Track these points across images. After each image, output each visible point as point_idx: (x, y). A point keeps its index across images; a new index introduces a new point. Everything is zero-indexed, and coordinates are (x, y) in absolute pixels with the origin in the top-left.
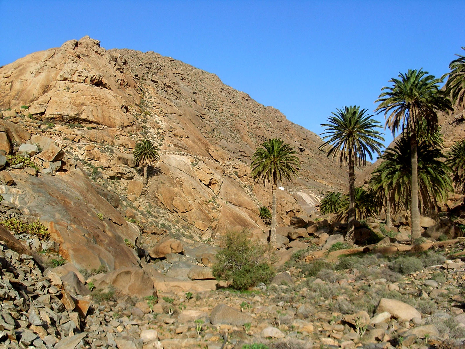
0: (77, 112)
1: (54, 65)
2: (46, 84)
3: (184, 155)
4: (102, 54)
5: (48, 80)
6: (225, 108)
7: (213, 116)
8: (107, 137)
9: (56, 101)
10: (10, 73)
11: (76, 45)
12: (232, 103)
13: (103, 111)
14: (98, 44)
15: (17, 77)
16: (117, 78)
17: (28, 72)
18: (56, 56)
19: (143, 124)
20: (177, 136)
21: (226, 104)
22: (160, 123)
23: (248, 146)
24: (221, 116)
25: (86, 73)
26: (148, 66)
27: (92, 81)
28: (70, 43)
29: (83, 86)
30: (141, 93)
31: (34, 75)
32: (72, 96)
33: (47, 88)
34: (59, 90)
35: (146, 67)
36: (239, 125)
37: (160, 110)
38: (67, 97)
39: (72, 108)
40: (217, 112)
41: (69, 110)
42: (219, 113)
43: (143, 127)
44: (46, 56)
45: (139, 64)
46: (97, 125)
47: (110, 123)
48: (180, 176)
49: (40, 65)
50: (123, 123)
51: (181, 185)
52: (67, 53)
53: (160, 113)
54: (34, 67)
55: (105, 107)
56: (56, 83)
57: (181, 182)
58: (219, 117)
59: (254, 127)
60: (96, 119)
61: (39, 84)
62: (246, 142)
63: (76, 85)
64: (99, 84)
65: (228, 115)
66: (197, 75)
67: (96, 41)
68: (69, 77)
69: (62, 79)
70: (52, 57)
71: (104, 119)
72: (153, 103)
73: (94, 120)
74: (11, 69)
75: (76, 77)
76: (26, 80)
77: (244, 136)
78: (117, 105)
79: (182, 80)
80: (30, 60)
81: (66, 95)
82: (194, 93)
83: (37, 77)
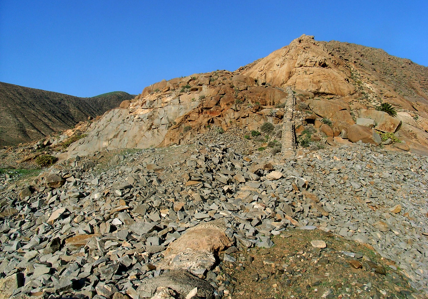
0: (317, 88)
1: (291, 57)
2: (289, 71)
3: (404, 111)
4: (318, 44)
5: (290, 68)
6: (398, 72)
7: (390, 79)
8: (345, 104)
9: (300, 82)
10: (262, 68)
11: (300, 41)
12: (403, 67)
13: (334, 85)
14: (313, 38)
15: (268, 69)
16: (332, 60)
17: (275, 65)
18: (291, 51)
19: (361, 91)
20: (387, 97)
21: (398, 68)
22: (371, 89)
23: (423, 99)
24: (396, 79)
25: (315, 59)
26: (338, 50)
27: (320, 64)
28: (296, 41)
29: (315, 69)
30: (348, 68)
31: (279, 66)
32: (310, 77)
33: (291, 74)
34: (299, 74)
35: (337, 51)
36: (413, 84)
37: (367, 78)
38: (307, 78)
39: (313, 86)
40: (392, 76)
41: (311, 87)
42: (394, 77)
43: (362, 93)
44: (284, 52)
45: (332, 49)
46: (333, 96)
47: (340, 93)
48: (411, 129)
49: (283, 59)
50: (350, 92)
51: (415, 137)
52: (298, 48)
53: (368, 81)
54: (278, 61)
55: (335, 82)
56: (296, 69)
57: (414, 134)
58: (395, 79)
59: (425, 84)
60: (330, 91)
61: (284, 71)
62: (421, 96)
63: (310, 68)
64: (324, 65)
65: (401, 77)
66: (368, 51)
67: (312, 37)
68: (304, 63)
69: (299, 66)
70: (288, 52)
71: (336, 91)
72: (359, 75)
73: (330, 92)
74: (263, 65)
75: (309, 63)
76: (275, 71)
77: (418, 91)
78: (342, 79)
79: (361, 56)
80: (274, 57)
81: (306, 77)
82: (373, 64)
83: (282, 67)
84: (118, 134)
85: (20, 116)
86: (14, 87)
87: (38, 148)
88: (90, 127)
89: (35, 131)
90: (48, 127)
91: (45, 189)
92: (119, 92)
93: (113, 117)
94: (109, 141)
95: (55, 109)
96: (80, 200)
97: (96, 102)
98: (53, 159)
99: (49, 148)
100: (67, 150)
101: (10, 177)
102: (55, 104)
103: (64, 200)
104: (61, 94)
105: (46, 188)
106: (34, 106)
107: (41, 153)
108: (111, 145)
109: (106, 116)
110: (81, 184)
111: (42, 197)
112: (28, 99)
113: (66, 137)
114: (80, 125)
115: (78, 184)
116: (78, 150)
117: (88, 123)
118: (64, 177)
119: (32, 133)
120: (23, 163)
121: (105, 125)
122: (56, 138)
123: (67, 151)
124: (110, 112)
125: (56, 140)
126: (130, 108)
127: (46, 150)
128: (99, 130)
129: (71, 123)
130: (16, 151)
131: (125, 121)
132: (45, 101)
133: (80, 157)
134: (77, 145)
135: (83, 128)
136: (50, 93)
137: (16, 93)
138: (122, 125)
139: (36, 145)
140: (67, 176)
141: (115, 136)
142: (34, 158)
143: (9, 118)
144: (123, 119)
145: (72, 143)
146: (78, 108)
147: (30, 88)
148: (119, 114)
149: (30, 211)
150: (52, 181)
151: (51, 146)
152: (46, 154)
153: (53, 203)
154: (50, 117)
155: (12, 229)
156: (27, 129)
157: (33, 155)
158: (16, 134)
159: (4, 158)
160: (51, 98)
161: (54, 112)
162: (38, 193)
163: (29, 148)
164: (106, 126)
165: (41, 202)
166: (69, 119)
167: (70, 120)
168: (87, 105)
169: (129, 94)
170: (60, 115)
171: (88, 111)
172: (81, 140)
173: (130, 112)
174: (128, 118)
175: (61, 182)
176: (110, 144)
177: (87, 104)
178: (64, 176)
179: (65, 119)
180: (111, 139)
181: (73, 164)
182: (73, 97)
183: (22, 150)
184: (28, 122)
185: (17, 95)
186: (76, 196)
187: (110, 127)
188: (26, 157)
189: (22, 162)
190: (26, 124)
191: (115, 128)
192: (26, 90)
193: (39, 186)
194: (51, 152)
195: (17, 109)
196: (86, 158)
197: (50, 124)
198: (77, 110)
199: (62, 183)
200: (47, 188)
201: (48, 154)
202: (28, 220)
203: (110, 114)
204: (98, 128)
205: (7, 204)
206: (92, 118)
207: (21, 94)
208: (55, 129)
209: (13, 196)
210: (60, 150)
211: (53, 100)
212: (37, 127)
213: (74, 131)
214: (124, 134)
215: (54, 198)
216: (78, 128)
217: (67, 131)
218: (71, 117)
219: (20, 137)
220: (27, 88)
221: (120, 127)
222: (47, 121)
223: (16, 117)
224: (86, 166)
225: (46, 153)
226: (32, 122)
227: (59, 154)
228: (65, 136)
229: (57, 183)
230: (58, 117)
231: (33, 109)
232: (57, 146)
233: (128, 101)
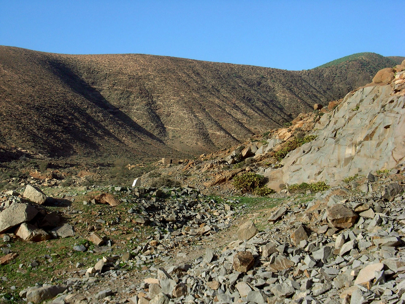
84: (373, 132)
85: (198, 110)
86: (188, 62)
87: (234, 162)
88: (320, 123)
89: (222, 133)
90: (242, 125)
91: (327, 230)
92: (363, 54)
93: (361, 101)
94: (356, 146)
95: (252, 94)
96: (398, 250)
97: (320, 76)
98: (259, 179)
99: (253, 161)
100: (282, 163)
101: (232, 209)
102: (251, 86)
103: (367, 248)
104: (260, 68)
105: (329, 228)
106: (218, 91)
107: (239, 170)
108: (362, 153)
109: (348, 101)
110: (390, 223)
111: (326, 242)
112: (208, 81)
113: (278, 142)
114: (301, 119)
115: (384, 222)
116: (300, 164)
117: (314, 115)
118: (357, 210)
119: (218, 137)
120: (214, 187)
121: (347, 118)
122: (260, 144)
123: (282, 166)
124: (356, 94)
125: (261, 148)
126: (397, 82)
127: (247, 165)
128: (337, 127)
129: (278, 118)
130: (200, 167)
131: (386, 108)
132: (235, 81)
133: (373, 176)
134: (298, 155)
135: (306, 125)
136: (243, 68)
137: (191, 72)
138: (382, 115)
139: (229, 157)
140: (361, 208)
141: (369, 137)
142: (230, 179)
143: (183, 113)
144: (381, 104)
145: (289, 151)
146: (290, 89)
147: (211, 63)
148: (374, 95)
149: (315, 266)
150: (339, 217)
151: (254, 157)
152: (249, 171)
153: (347, 253)
154: (245, 109)
155: (297, 292)
156: (210, 131)
157: (227, 174)
158: (193, 139)
159: (186, 179)
160: (245, 77)
161: (250, 100)
162: (318, 235)
163: (219, 162)
164: (350, 119)
165: (327, 251)
166: (276, 110)
167: (277, 113)
168: (304, 84)
169: (381, 57)
170: (259, 104)
171: (307, 94)
172: (305, 146)
173: (396, 91)
174: (392, 101)
175: (353, 218)
176: (359, 151)
177: (305, 81)
178: (355, 208)
179: (269, 110)
180: (360, 143)
181: (364, 189)
182: (280, 70)
183: (209, 166)
184: (211, 119)
185: (193, 75)
186: (392, 244)
187: (356, 121)
188: (218, 177)
189: (212, 186)
190: (208, 122)
191: (367, 122)
192: (206, 65)
193: (316, 225)
194: (256, 168)
195: (194, 99)
196: (384, 177)
197: (244, 120)
198: (288, 94)
199: (354, 220)
200: (331, 228)
201: (252, 171)
202: (318, 280)
203: (356, 97)
204: (335, 123)
205: (276, 251)
206: (320, 107)
207: (198, 74)
208: (252, 128)
209: (280, 239)
210: (270, 164)
211: (247, 79)
212: (224, 126)
213: (290, 131)
214: (385, 132)
215: (349, 246)
216: (297, 126)
217: (279, 132)
218: (277, 107)
219: (199, 143)
220: (207, 62)
221: (378, 120)
222: (239, 116)
223: (193, 113)
224: (389, 191)
225: (247, 169)
226: (216, 119)
227: (269, 170)
228: (275, 140)
229: (347, 220)
230: (256, 107)
231: (217, 97)
232: (264, 157)
233: (389, 69)
